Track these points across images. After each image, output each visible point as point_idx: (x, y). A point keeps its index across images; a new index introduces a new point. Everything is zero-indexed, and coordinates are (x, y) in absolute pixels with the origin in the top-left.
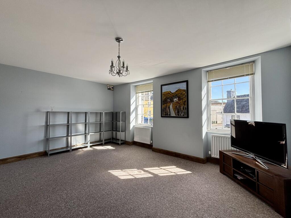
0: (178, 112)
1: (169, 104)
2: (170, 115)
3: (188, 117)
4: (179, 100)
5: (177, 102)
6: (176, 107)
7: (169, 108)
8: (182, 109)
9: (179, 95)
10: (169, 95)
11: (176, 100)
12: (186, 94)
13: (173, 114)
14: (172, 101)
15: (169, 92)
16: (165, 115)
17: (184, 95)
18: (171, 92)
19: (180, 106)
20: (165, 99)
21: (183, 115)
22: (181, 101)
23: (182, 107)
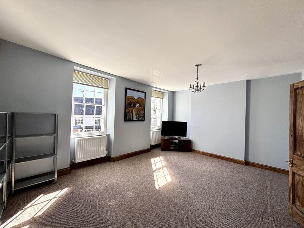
0: (139, 116)
1: (132, 109)
2: (132, 119)
3: (144, 121)
4: (140, 106)
5: (138, 108)
6: (137, 112)
7: (132, 112)
8: (141, 114)
9: (140, 102)
10: (133, 100)
11: (137, 105)
12: (144, 103)
13: (135, 119)
14: (135, 106)
15: (133, 98)
16: (128, 119)
17: (143, 103)
18: (134, 97)
19: (140, 112)
20: (129, 103)
21: (142, 119)
22: (141, 107)
23: (141, 113)
